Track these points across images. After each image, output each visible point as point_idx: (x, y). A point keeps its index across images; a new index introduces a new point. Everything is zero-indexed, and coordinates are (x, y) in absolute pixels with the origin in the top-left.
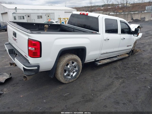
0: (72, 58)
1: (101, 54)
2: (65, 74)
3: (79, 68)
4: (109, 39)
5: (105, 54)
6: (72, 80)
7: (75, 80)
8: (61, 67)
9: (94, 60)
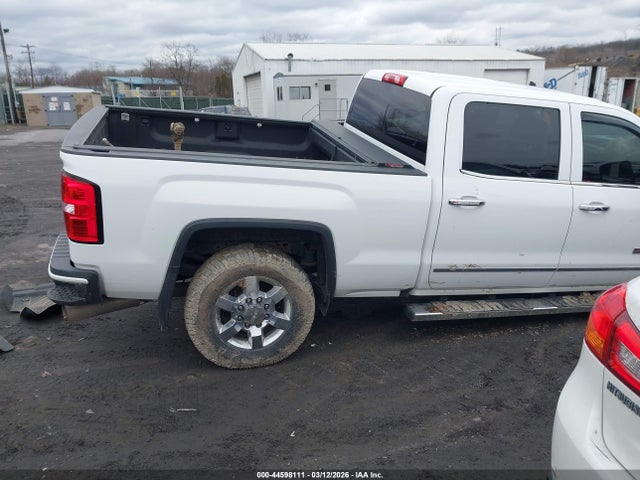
0: (258, 264)
1: (435, 271)
2: (221, 329)
3: (295, 315)
4: (482, 204)
5: (460, 273)
6: (256, 361)
7: (270, 360)
8: (199, 296)
9: (397, 294)
